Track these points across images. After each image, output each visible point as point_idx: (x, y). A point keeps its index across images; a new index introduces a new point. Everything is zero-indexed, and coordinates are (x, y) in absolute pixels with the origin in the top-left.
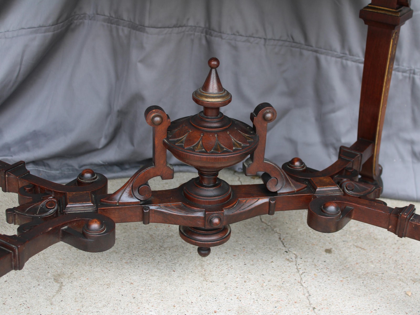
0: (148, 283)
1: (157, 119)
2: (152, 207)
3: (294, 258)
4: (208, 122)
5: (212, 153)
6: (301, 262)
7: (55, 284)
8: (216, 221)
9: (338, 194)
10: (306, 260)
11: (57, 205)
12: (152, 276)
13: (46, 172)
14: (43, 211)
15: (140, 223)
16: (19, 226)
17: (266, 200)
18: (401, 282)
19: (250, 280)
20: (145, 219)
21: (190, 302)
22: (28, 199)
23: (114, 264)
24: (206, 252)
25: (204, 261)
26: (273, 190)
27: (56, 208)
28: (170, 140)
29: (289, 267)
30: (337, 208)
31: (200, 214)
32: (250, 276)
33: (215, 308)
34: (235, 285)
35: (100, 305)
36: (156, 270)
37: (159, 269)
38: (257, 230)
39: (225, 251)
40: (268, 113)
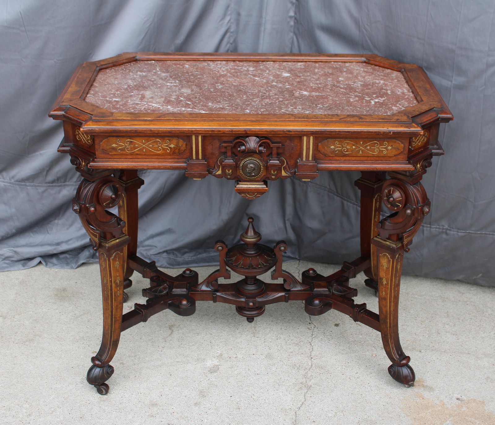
0: (221, 335)
1: (220, 248)
2: (218, 294)
3: (313, 328)
4: (249, 251)
5: (247, 268)
6: (316, 330)
7: (169, 330)
8: (251, 304)
9: (327, 293)
10: (320, 329)
11: (168, 289)
12: (224, 331)
13: (174, 259)
14: (161, 291)
15: (212, 302)
16: (148, 298)
17: (283, 294)
18: (373, 348)
19: (280, 338)
20: (215, 300)
21: (241, 348)
22: (155, 284)
23: (204, 322)
24: (251, 320)
25: (257, 325)
26: (287, 288)
27: (167, 291)
28: (227, 259)
29: (308, 332)
30: (320, 302)
31: (243, 300)
32: (281, 336)
33: (254, 353)
34: (270, 340)
35: (191, 344)
36: (227, 328)
37: (230, 327)
38: (297, 308)
39: (272, 320)
40: (282, 247)
